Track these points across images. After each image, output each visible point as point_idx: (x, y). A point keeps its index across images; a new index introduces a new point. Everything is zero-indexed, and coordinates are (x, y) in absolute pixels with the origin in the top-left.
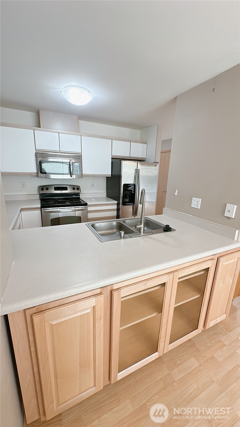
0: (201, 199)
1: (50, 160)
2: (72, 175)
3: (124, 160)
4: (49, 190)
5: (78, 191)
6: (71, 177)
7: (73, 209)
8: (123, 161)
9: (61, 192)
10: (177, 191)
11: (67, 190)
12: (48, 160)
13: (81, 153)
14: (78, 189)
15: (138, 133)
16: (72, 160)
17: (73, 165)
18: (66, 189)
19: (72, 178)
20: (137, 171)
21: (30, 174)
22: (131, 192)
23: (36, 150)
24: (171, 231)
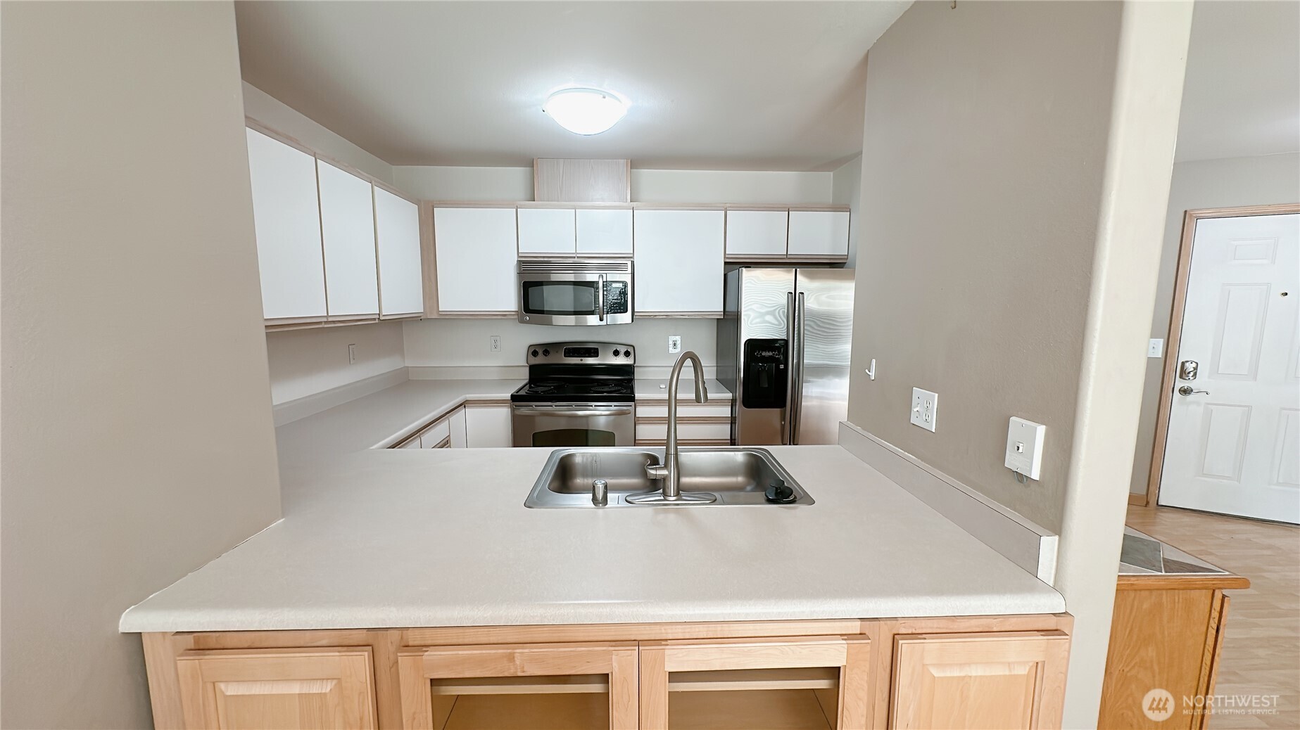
0: (937, 395)
1: (555, 277)
2: (605, 316)
3: (748, 265)
4: (549, 357)
5: (626, 359)
6: (601, 319)
7: (613, 408)
8: (744, 269)
9: (579, 362)
10: (874, 361)
11: (597, 356)
12: (550, 277)
13: (632, 256)
14: (627, 354)
15: (825, 181)
16: (604, 275)
17: (609, 288)
18: (594, 353)
19: (604, 323)
20: (795, 299)
21: (503, 316)
22: (777, 367)
23: (520, 255)
24: (793, 502)
